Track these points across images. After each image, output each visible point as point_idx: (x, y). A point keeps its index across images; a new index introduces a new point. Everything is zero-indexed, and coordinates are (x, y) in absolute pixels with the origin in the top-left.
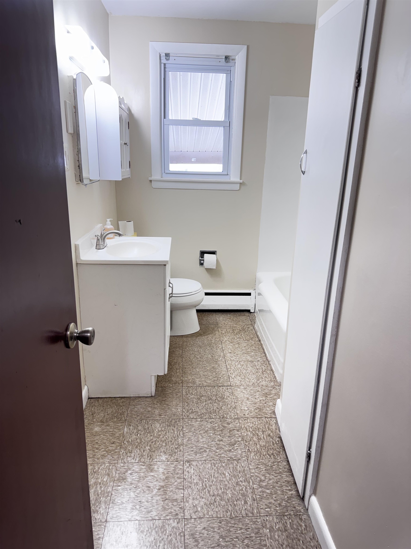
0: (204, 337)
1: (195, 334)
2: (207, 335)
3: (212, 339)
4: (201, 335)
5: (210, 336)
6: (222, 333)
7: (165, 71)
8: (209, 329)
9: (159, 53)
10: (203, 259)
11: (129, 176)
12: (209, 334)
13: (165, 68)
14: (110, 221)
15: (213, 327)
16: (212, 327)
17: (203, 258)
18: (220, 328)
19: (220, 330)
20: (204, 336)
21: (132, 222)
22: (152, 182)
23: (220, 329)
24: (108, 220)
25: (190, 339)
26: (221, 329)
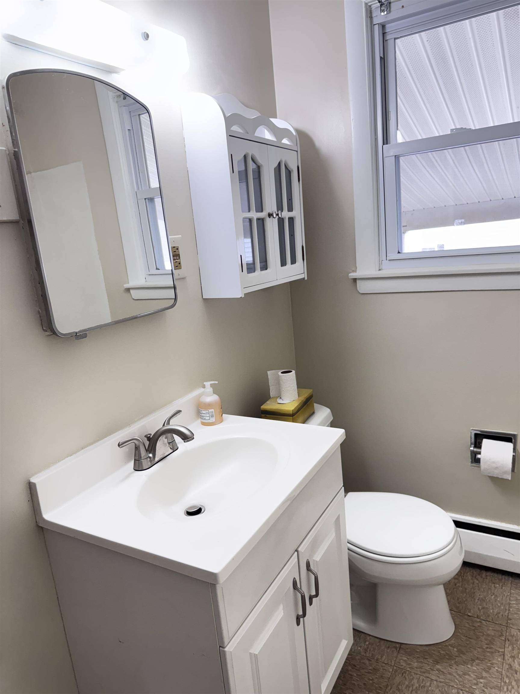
0: (455, 666)
1: (434, 648)
2: (465, 663)
3: (476, 684)
4: (450, 657)
5: (474, 672)
6: (510, 666)
7: (384, 41)
8: (478, 637)
9: (366, 4)
10: (478, 450)
11: (305, 276)
12: (473, 660)
13: (384, 34)
14: (212, 385)
15: (493, 633)
16: (489, 632)
17: (480, 447)
18: (512, 644)
19: (508, 650)
20: (457, 664)
21: (294, 372)
22: (357, 281)
23: (510, 648)
24: (208, 384)
25: (416, 664)
26: (513, 649)
